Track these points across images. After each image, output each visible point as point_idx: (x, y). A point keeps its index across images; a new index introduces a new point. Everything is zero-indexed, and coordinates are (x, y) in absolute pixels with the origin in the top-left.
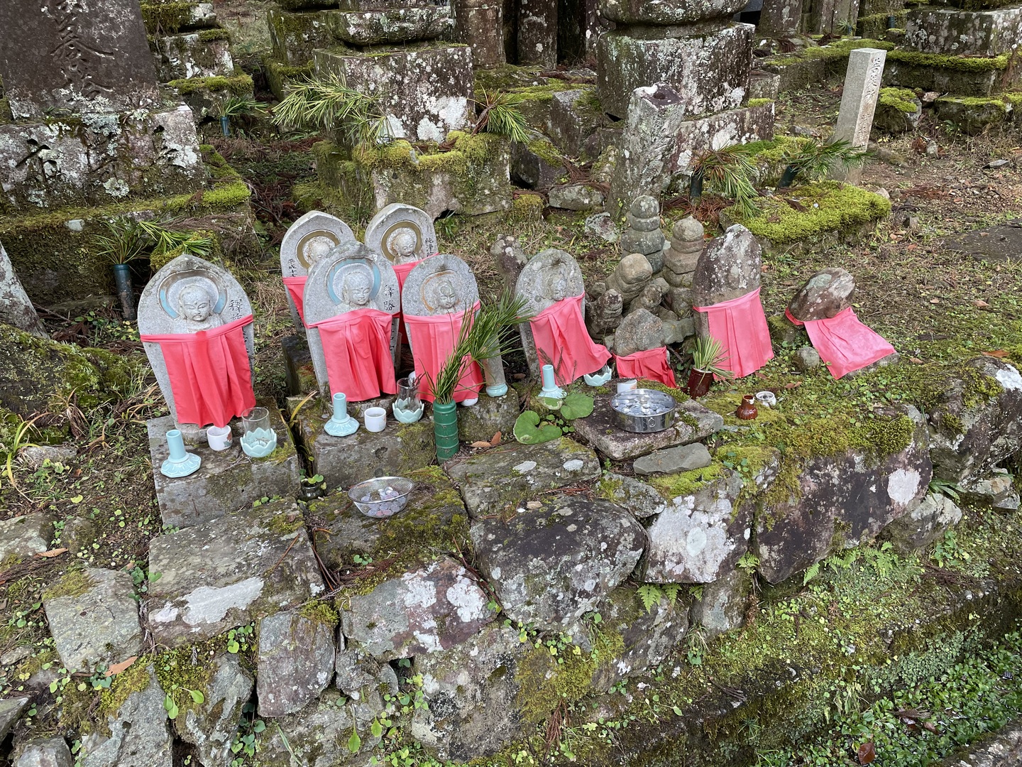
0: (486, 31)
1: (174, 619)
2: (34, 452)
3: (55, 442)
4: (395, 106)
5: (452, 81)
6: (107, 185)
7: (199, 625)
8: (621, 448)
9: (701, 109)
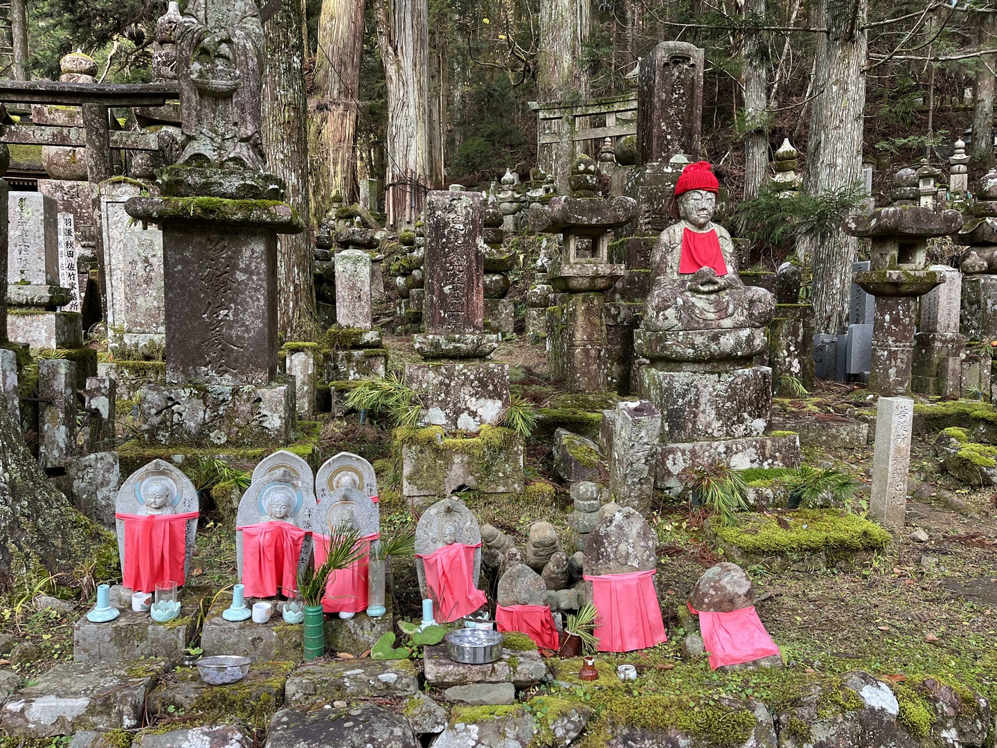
0: (588, 365)
1: (19, 711)
2: (44, 599)
3: (64, 598)
4: (441, 401)
5: (491, 388)
6: (212, 435)
7: (34, 723)
8: (435, 670)
9: (721, 433)
